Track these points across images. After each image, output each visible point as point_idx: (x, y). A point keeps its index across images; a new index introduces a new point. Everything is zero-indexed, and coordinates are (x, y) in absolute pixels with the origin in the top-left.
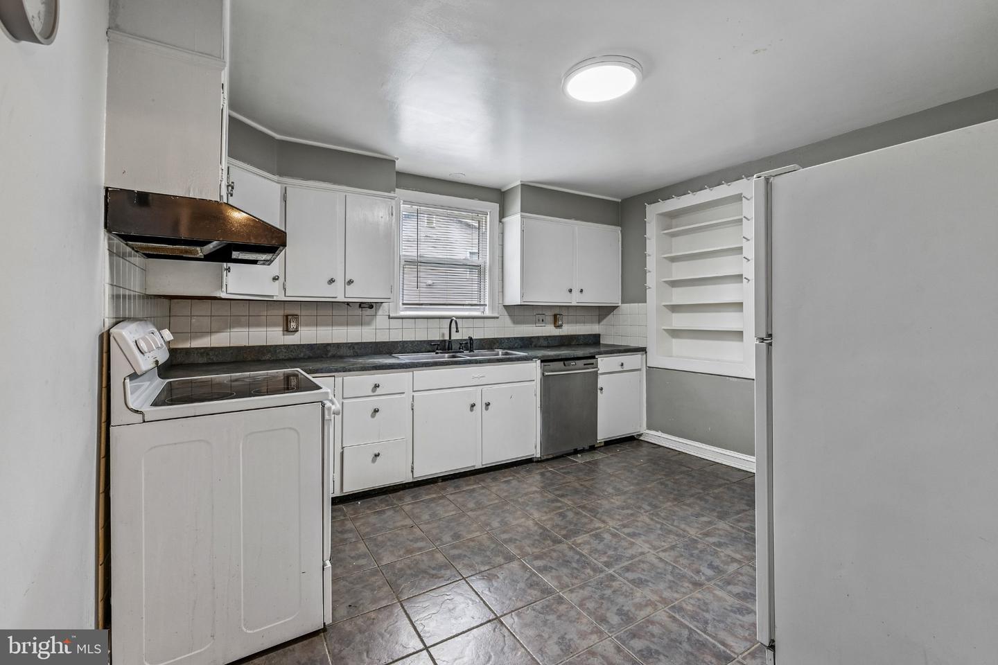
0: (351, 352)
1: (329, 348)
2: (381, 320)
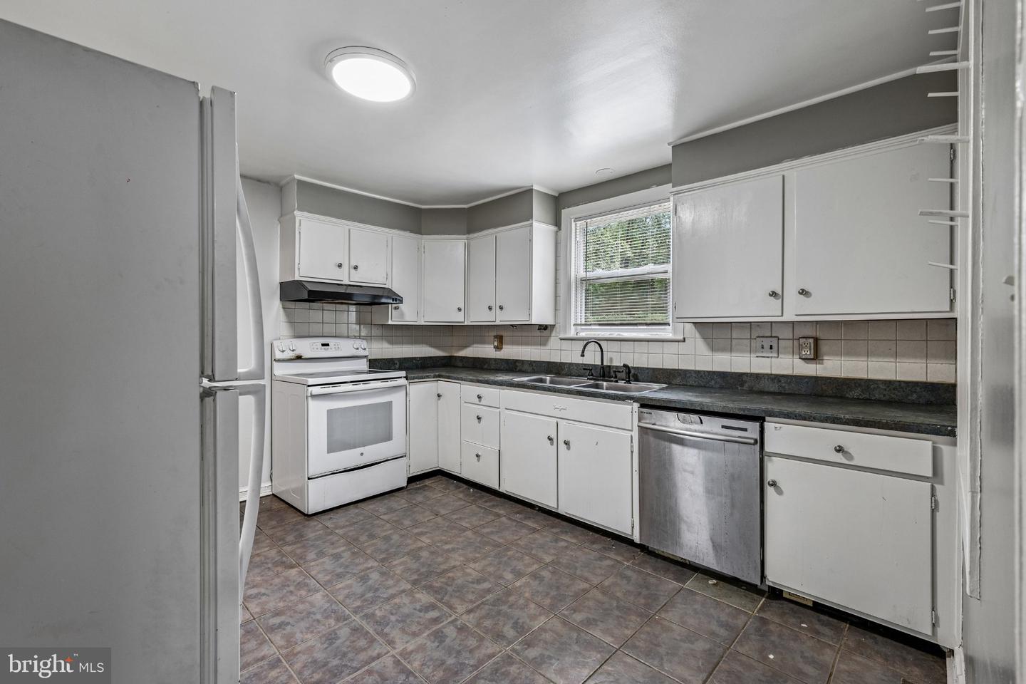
0: (530, 369)
1: (517, 364)
2: (554, 342)
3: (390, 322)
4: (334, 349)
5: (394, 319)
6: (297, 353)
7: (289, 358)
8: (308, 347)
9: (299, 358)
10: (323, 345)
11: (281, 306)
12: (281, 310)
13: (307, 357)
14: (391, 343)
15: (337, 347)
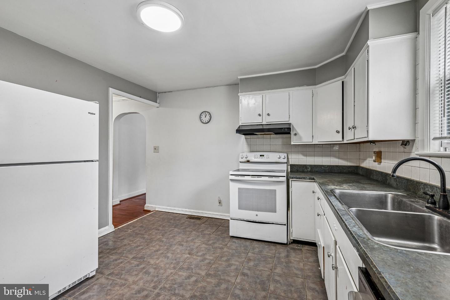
3: (292, 143)
4: (266, 158)
5: (294, 141)
6: (248, 159)
7: (244, 161)
8: (253, 157)
9: (248, 161)
10: (261, 156)
11: (244, 138)
12: (245, 139)
13: (252, 161)
14: (306, 155)
15: (268, 157)
